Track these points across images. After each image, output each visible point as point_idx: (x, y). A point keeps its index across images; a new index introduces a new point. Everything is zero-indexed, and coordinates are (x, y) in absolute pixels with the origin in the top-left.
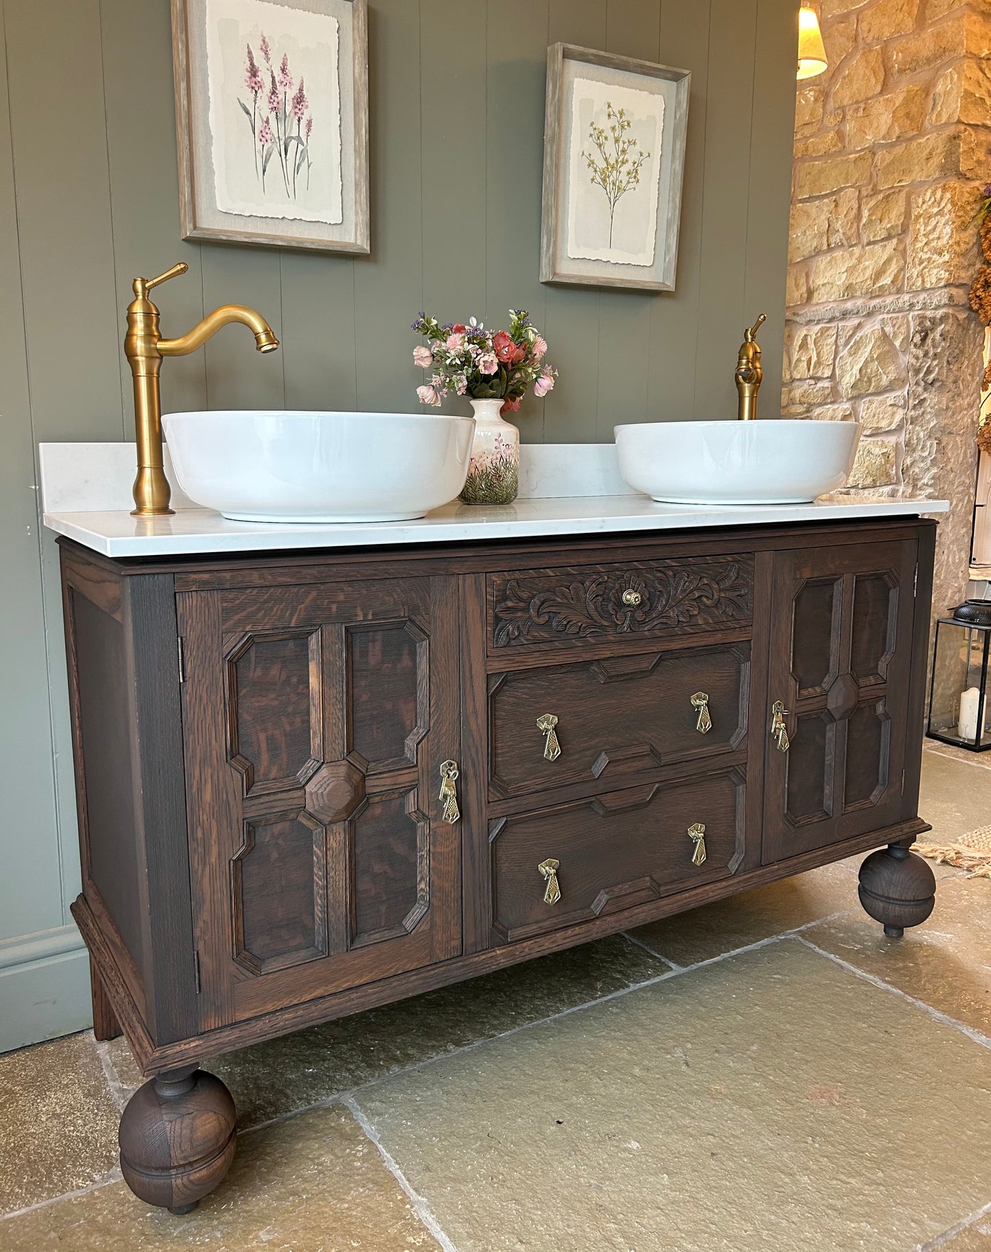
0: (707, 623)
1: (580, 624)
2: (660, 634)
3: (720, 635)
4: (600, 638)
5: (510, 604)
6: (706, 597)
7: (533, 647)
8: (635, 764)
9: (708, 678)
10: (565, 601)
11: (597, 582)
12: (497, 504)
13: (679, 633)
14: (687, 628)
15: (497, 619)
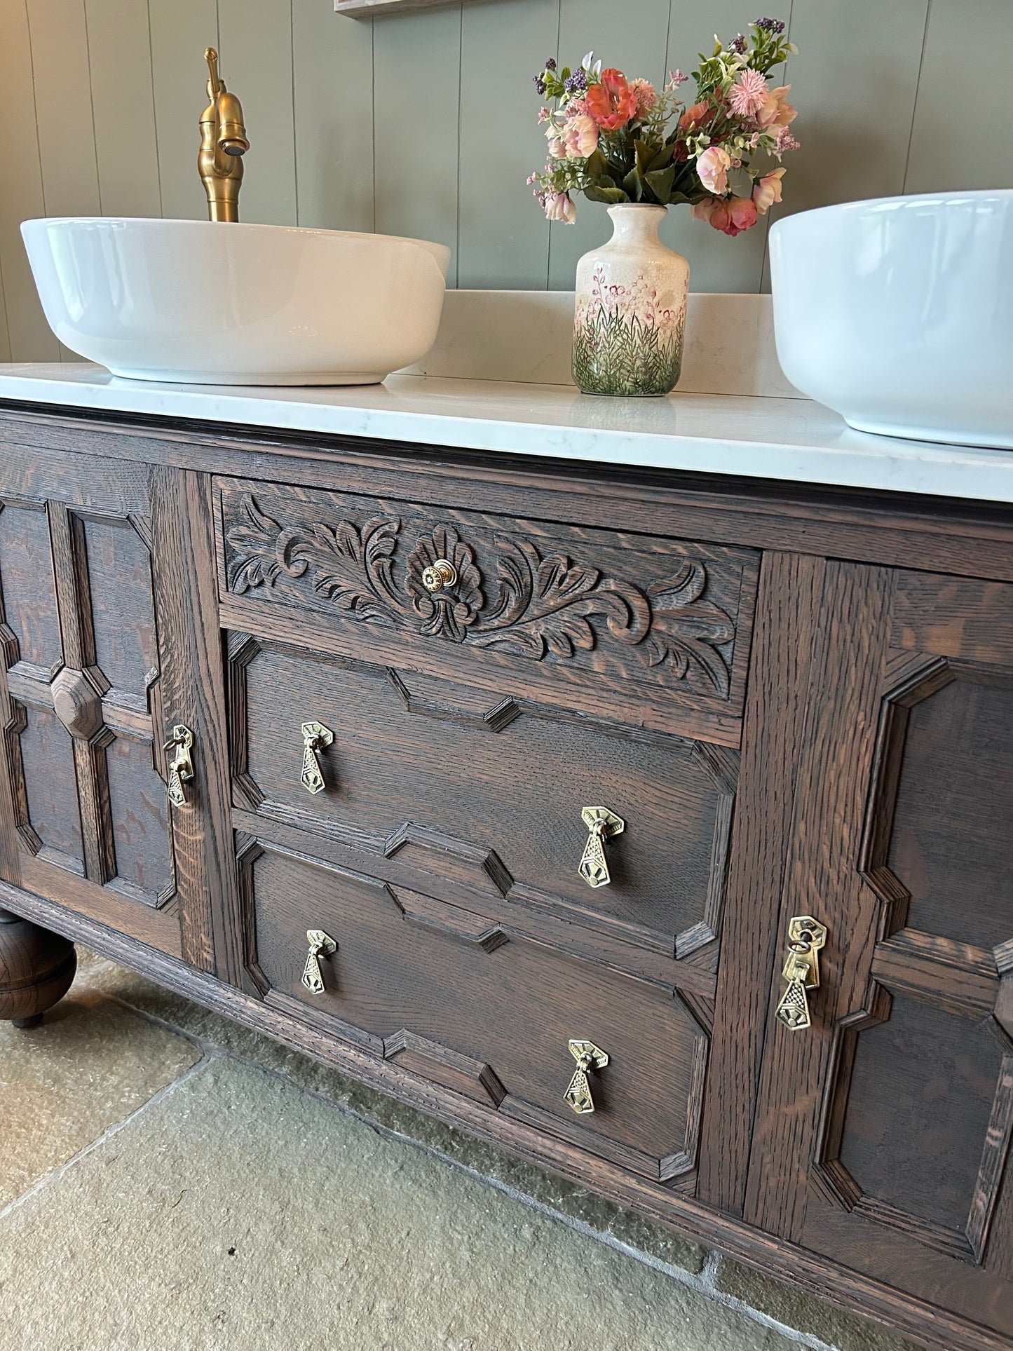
0: (616, 677)
1: (352, 596)
2: (503, 662)
3: (649, 711)
4: (388, 632)
5: (244, 531)
6: (614, 620)
7: (282, 610)
8: (455, 869)
9: (629, 790)
10: (327, 549)
11: (381, 531)
12: (598, 394)
13: (546, 673)
14: (564, 670)
15: (229, 553)
